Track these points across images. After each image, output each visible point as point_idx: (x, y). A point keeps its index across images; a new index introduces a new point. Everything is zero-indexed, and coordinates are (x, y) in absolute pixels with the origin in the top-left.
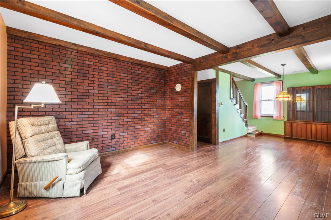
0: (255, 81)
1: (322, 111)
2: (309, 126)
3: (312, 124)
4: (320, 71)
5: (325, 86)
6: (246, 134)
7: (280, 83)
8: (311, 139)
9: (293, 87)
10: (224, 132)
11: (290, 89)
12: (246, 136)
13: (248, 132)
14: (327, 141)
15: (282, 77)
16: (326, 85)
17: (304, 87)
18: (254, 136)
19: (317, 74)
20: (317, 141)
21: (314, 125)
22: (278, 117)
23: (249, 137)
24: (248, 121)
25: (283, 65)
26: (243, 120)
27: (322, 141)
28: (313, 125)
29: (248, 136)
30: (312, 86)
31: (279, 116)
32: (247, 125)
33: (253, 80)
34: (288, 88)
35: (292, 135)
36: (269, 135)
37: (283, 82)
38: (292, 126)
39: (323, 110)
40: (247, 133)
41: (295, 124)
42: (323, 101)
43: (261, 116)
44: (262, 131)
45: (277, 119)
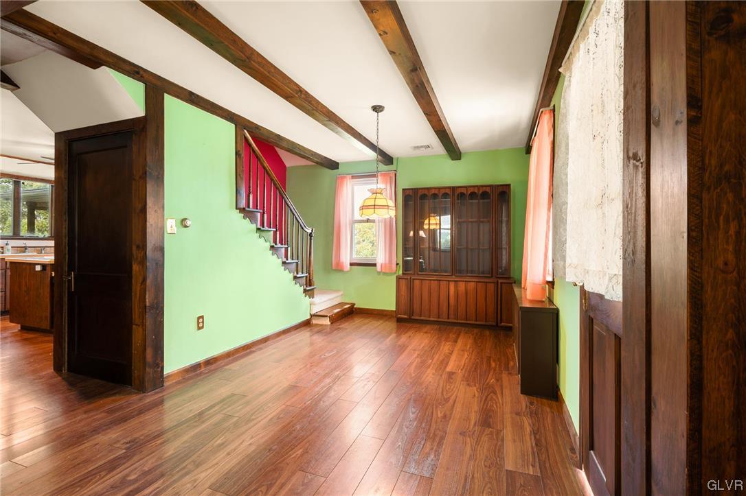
0: (338, 168)
1: (467, 248)
2: (443, 284)
3: (449, 281)
4: (465, 153)
5: (472, 188)
6: (309, 317)
7: (391, 177)
8: (448, 318)
9: (415, 189)
10: (199, 328)
11: (407, 193)
12: (307, 324)
13: (313, 313)
14: (476, 321)
15: (395, 161)
16: (474, 187)
17: (435, 188)
18: (327, 322)
19: (460, 159)
20: (459, 323)
21: (453, 283)
22: (385, 264)
23: (317, 325)
24: (316, 280)
25: (377, 109)
26: (295, 278)
27: (469, 322)
28: (451, 283)
29: (314, 321)
30: (449, 188)
31: (387, 262)
32: (309, 292)
33: (333, 165)
34: (403, 190)
35: (412, 313)
36: (368, 314)
37: (396, 175)
38: (411, 289)
39: (470, 247)
40: (312, 316)
41: (417, 282)
42: (470, 224)
43: (351, 264)
44: (354, 304)
45: (383, 271)
